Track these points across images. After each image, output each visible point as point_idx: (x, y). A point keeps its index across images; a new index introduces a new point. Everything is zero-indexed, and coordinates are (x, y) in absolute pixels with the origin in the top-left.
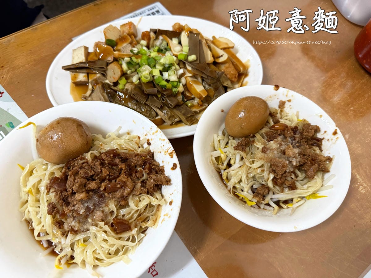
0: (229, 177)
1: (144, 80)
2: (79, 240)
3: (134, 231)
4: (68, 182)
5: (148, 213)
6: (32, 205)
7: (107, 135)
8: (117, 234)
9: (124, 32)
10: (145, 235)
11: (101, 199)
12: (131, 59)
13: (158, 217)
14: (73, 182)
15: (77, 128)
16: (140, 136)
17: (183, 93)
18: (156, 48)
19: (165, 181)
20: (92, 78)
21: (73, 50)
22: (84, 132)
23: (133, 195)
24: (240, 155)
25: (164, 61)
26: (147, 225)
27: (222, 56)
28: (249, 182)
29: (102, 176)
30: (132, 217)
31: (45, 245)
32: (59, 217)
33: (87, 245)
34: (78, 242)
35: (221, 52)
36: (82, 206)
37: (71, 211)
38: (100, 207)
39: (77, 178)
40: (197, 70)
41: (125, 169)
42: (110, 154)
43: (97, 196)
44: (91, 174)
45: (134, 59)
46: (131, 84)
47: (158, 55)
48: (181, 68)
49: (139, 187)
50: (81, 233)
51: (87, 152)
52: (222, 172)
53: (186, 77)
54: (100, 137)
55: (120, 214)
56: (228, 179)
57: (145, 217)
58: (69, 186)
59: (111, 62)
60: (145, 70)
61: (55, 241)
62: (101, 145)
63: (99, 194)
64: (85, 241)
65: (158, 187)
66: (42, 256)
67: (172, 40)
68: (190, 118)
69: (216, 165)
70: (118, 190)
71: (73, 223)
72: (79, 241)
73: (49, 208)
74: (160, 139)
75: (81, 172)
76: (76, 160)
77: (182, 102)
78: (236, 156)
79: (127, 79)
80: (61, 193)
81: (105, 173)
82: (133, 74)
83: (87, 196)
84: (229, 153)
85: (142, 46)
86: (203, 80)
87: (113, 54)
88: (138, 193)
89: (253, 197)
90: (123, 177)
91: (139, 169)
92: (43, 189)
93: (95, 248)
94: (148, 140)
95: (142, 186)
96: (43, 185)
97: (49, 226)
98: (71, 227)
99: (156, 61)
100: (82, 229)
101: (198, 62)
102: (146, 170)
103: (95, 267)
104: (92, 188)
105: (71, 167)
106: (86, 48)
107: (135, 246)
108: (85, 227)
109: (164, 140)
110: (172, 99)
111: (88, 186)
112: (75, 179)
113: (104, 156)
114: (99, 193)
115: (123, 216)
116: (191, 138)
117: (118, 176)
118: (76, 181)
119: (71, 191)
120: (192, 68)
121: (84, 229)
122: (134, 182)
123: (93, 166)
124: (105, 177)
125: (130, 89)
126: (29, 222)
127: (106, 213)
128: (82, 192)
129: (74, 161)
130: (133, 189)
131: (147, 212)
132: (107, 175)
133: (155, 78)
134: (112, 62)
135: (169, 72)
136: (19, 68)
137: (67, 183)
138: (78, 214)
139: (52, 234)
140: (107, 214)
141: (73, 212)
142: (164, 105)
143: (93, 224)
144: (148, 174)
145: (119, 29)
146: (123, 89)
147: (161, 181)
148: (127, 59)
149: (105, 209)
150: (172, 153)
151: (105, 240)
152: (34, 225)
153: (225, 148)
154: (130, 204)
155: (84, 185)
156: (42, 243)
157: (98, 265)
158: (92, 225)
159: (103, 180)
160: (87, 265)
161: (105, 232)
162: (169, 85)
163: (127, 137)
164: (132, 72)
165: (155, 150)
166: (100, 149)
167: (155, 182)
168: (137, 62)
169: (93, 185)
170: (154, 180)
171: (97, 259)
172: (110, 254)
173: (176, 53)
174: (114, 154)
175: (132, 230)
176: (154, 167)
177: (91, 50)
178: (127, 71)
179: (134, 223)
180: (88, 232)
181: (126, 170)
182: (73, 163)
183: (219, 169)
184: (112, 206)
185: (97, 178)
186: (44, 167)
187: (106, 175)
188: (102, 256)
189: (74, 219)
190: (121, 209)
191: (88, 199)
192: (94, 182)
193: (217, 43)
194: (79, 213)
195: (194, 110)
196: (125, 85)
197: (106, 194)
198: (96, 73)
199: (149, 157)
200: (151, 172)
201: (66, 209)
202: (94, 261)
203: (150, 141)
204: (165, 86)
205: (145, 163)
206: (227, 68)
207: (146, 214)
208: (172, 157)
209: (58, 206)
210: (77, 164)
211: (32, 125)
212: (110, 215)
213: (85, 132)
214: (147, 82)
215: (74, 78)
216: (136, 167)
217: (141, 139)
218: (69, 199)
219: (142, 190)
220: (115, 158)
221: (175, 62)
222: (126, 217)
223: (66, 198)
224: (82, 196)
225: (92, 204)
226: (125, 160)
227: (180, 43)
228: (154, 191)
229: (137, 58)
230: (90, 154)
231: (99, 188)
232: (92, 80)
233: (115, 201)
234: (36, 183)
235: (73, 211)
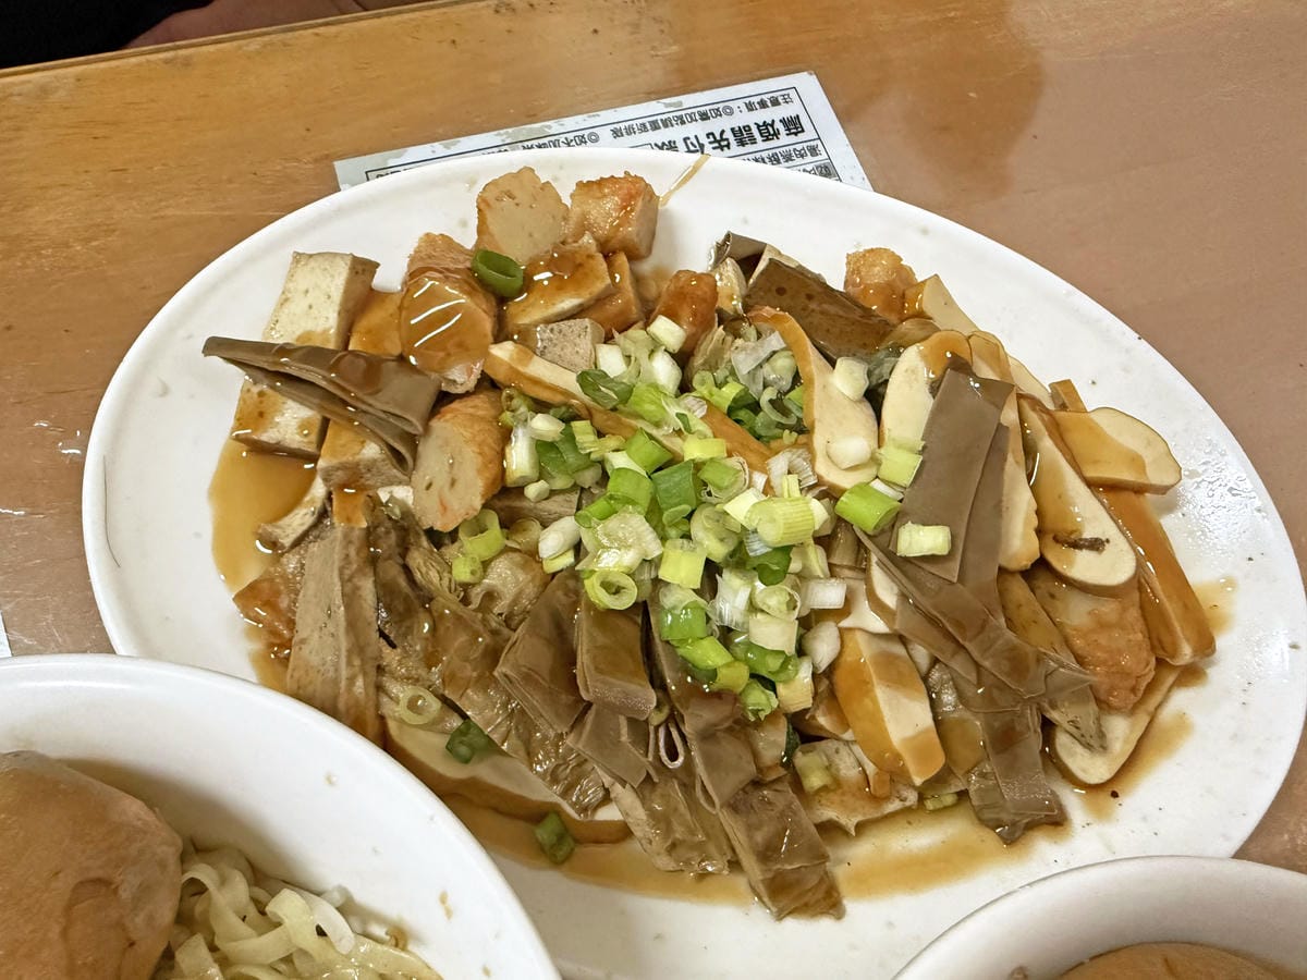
1: (597, 593)
9: (584, 227)
12: (568, 429)
17: (800, 721)
18: (729, 392)
20: (341, 449)
21: (298, 258)
25: (749, 515)
27: (1096, 545)
35: (1092, 516)
40: (933, 620)
45: (584, 433)
46: (524, 567)
47: (730, 457)
48: (834, 573)
53: (850, 630)
59: (460, 390)
60: (621, 544)
67: (831, 365)
68: (791, 877)
79: (510, 523)
82: (552, 506)
85: (655, 346)
87: (486, 354)
99: (705, 495)
101: (952, 571)
106: (363, 268)
110: (728, 751)
120: (903, 597)
125: (508, 593)
133: (665, 596)
134: (468, 397)
142: (665, 780)
145: (567, 201)
148: (545, 425)
162: (733, 675)
164: (553, 493)
168: (594, 459)
173: (831, 475)
177: (390, 277)
178: (527, 482)
193: (1076, 438)
195: (831, 811)
196: (485, 565)
206: (1103, 625)
214: (614, 608)
215: (253, 415)
221: (814, 531)
227: (874, 397)
229: (600, 433)
232: (335, 462)
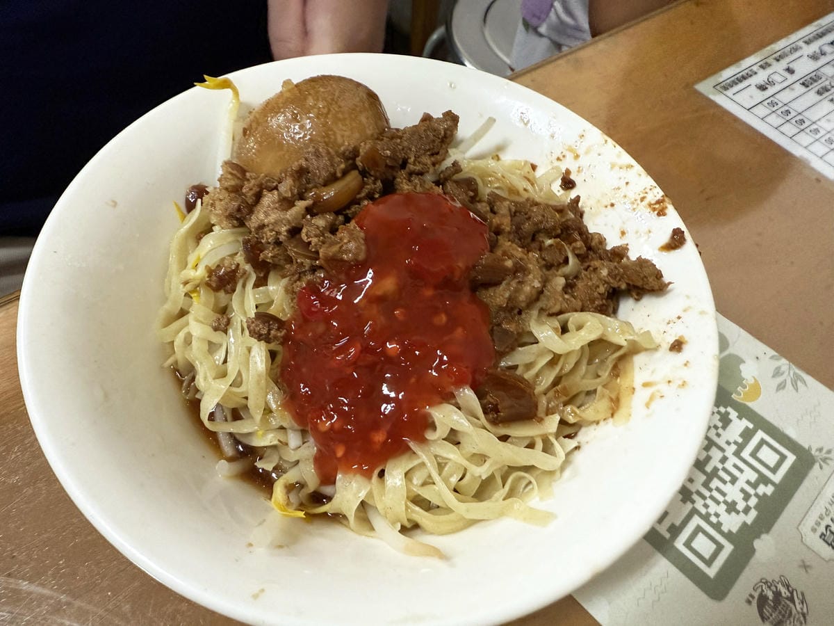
3: (548, 425)
5: (583, 378)
6: (201, 319)
8: (495, 422)
10: (579, 445)
13: (624, 394)
16: (536, 163)
23: (541, 310)
31: (228, 449)
49: (560, 289)
61: (263, 441)
74: (613, 166)
88: (557, 309)
91: (548, 242)
93: (416, 463)
94: (568, 172)
97: (258, 383)
103: (409, 529)
130: (542, 291)
131: (582, 373)
139: (260, 413)
144: (582, 258)
150: (658, 203)
157: (416, 528)
167: (615, 279)
170: (610, 273)
175: (541, 420)
179: (544, 399)
202: (407, 505)
203: (574, 176)
205: (564, 230)
207: (578, 381)
208: (661, 213)
211: (229, 91)
217: (539, 173)
219: (566, 300)
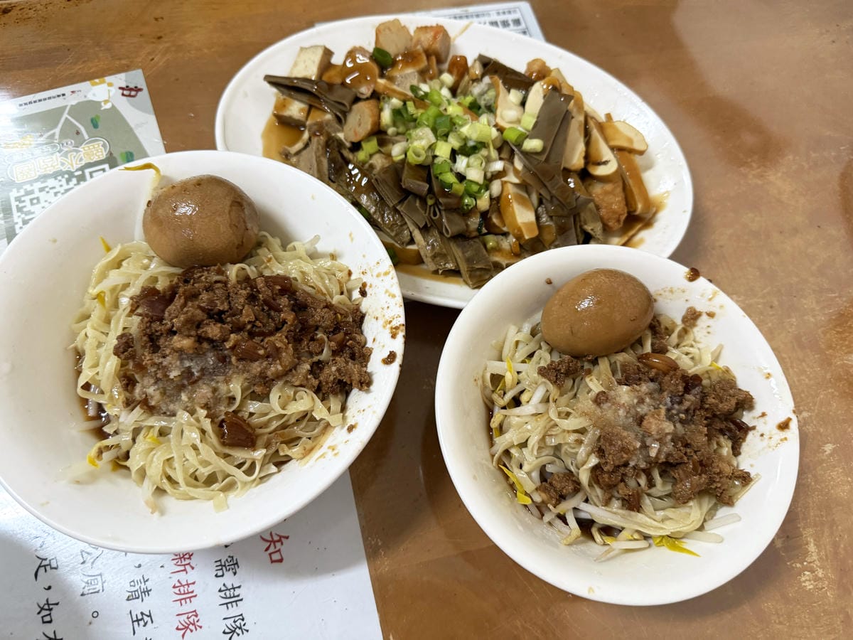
0: (504, 427)
1: (412, 158)
2: (152, 427)
3: (259, 454)
4: (172, 307)
5: (301, 430)
6: (95, 325)
7: (290, 246)
8: (224, 444)
9: (418, 42)
10: (279, 471)
11: (220, 364)
12: (405, 104)
13: (318, 447)
14: (180, 310)
15: (231, 206)
16: (352, 271)
17: (485, 215)
18: (469, 99)
19: (358, 379)
20: (317, 117)
21: (302, 49)
22: (242, 220)
23: (286, 382)
24: (545, 390)
25: (468, 132)
26: (289, 453)
27: (605, 163)
28: (543, 454)
29: (239, 321)
30: (266, 425)
31: (92, 412)
32: (131, 368)
33: (161, 443)
34: (149, 431)
35: (607, 154)
36: (178, 363)
37: (155, 364)
38: (213, 380)
39: (190, 304)
40: (534, 174)
41: (291, 325)
42: (275, 283)
43: (214, 355)
44: (221, 309)
45: (411, 108)
46: (386, 158)
47: (464, 114)
48: (501, 159)
49: (304, 371)
50: (160, 415)
51: (234, 263)
52: (497, 410)
53: (506, 182)
54: (275, 243)
55: (245, 409)
56: (501, 430)
57: (294, 436)
58: (170, 315)
59: (364, 97)
60: (421, 138)
61: (111, 410)
62: (269, 260)
63: (220, 352)
64: (163, 433)
65: (343, 389)
66: (76, 429)
67: (509, 91)
68: (478, 273)
69: (488, 392)
70: (258, 360)
71: (151, 390)
72: (152, 430)
73: (118, 344)
74: (387, 291)
75: (205, 296)
76: (208, 271)
77: (475, 234)
78: (537, 388)
79: (381, 143)
80: (151, 322)
81: (248, 316)
82: (398, 138)
83: (196, 348)
84: (526, 376)
85: (442, 84)
86: (541, 202)
87: (376, 82)
88: (297, 383)
89: (537, 489)
90: (279, 340)
91: (320, 335)
92: (125, 301)
93: (172, 455)
94: (364, 285)
95: (311, 372)
96: (127, 295)
97: (108, 378)
98: (146, 396)
99: (454, 127)
100: (164, 409)
101: (543, 158)
102: (333, 344)
103: (160, 491)
104: (210, 336)
105: (192, 281)
106: (328, 53)
107: (249, 482)
108: (172, 407)
109: (394, 296)
110: (456, 218)
111: (204, 330)
112: (185, 305)
113: (260, 284)
114: (221, 350)
115: (251, 414)
116: (453, 313)
117: (271, 334)
118: (185, 309)
119: (169, 325)
120: (525, 166)
121: (168, 410)
122: (299, 358)
123: (231, 294)
124: (245, 325)
125: (378, 167)
126: (79, 355)
127: (219, 396)
128: (189, 336)
129: (203, 271)
130: (291, 370)
131: (302, 426)
132: (249, 322)
133: (436, 161)
134: (367, 99)
135: (472, 159)
136: (189, 51)
137: (170, 307)
138: (166, 376)
139: (108, 394)
140: (220, 398)
141: (159, 369)
142: (432, 226)
143: (187, 407)
144: (335, 353)
145: (412, 33)
146: (364, 163)
147: (350, 377)
148: (396, 102)
149: (221, 388)
150: (397, 328)
151: (195, 448)
152: (86, 364)
153: (523, 362)
154: (271, 395)
155: (197, 323)
156: (86, 407)
157: (164, 491)
158: (186, 409)
159: (238, 329)
160: (146, 482)
161: (203, 432)
162: (459, 188)
163: (327, 263)
164: (398, 134)
165: (370, 311)
166: (263, 267)
167: (340, 374)
168: (414, 116)
169: (213, 330)
170: (338, 370)
171: (169, 478)
172: (196, 479)
173: (502, 123)
174: (286, 287)
175: (254, 450)
176: (351, 344)
177: (337, 60)
178: (388, 127)
179: (266, 437)
180: (173, 418)
181: (292, 328)
182: (199, 275)
183: (493, 403)
184: (236, 387)
185: (229, 319)
186: (146, 261)
187: (247, 320)
188: (179, 476)
189: (156, 383)
190: (252, 399)
191: (194, 353)
192: (219, 325)
193: (609, 132)
194: (168, 374)
195: (497, 258)
196: (371, 156)
197: (233, 359)
198: (325, 111)
199: (351, 320)
200: (342, 351)
201: (147, 358)
202: (162, 480)
203: (367, 289)
204: (450, 186)
205: (337, 328)
206: (606, 193)
207: (297, 431)
208: (394, 336)
209: (138, 347)
210: (206, 278)
211: (152, 171)
212: (226, 402)
213: (244, 222)
214: (418, 163)
215: (281, 106)
216: (317, 328)
217: (353, 277)
218: (162, 341)
219: (307, 379)
220: (283, 295)
221: (492, 141)
222: (255, 420)
223: (157, 336)
224: (185, 343)
225: (199, 368)
226: (300, 307)
227: (523, 104)
228: (332, 393)
229: (417, 107)
230: (238, 270)
231: (225, 340)
232: (314, 122)
233: (246, 379)
234: (119, 285)
235: (159, 366)
